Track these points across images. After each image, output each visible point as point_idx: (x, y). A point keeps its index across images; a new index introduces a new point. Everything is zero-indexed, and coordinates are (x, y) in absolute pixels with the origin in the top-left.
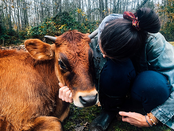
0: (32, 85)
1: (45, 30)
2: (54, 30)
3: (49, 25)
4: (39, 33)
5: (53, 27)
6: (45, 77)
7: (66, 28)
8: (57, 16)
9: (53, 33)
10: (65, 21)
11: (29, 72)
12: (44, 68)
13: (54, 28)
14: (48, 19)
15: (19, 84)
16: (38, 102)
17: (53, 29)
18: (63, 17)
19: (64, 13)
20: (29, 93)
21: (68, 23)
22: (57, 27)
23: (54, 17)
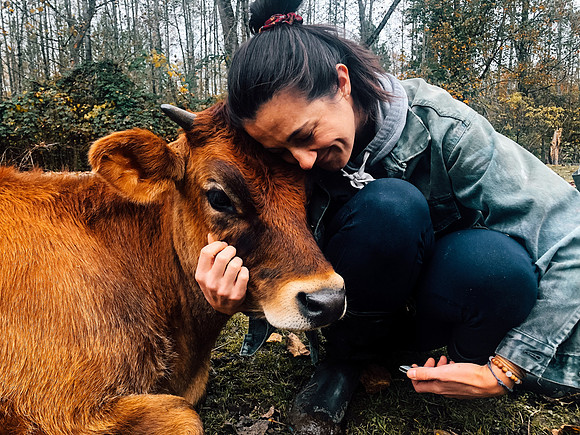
0: (92, 288)
1: (31, 121)
2: (67, 121)
3: (47, 102)
4: (8, 128)
5: (63, 110)
6: (129, 262)
7: (112, 114)
8: (77, 72)
9: (64, 133)
10: (108, 91)
11: (76, 243)
12: (122, 232)
13: (66, 115)
14: (42, 82)
15: (47, 286)
16: (121, 343)
17: (61, 117)
18: (99, 79)
19: (102, 65)
20: (86, 315)
21: (120, 98)
22: (77, 112)
23: (67, 75)
